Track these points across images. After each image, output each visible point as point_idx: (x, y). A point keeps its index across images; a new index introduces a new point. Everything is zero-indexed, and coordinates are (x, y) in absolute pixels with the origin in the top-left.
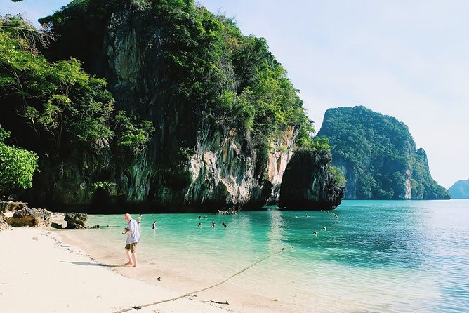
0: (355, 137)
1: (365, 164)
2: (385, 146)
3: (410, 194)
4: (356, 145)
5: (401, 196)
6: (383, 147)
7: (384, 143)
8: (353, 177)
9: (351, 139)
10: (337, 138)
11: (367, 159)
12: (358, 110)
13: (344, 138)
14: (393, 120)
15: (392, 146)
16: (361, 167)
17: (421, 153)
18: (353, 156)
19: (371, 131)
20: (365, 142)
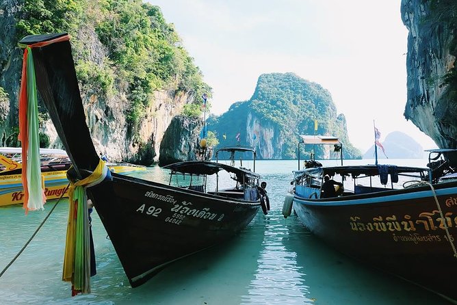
0: (283, 102)
1: (291, 128)
2: (310, 110)
3: (329, 155)
4: (284, 110)
5: (320, 157)
6: (308, 112)
7: (309, 108)
8: (280, 140)
9: (279, 103)
10: (267, 102)
11: (293, 123)
12: (288, 77)
13: (273, 103)
14: (319, 87)
15: (316, 111)
16: (288, 131)
17: (341, 118)
18: (280, 120)
19: (298, 96)
20: (293, 106)
